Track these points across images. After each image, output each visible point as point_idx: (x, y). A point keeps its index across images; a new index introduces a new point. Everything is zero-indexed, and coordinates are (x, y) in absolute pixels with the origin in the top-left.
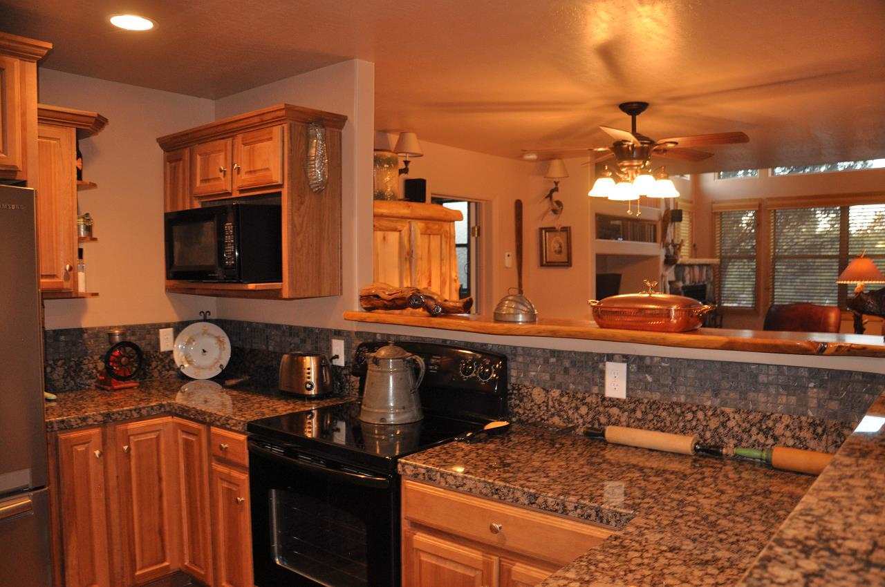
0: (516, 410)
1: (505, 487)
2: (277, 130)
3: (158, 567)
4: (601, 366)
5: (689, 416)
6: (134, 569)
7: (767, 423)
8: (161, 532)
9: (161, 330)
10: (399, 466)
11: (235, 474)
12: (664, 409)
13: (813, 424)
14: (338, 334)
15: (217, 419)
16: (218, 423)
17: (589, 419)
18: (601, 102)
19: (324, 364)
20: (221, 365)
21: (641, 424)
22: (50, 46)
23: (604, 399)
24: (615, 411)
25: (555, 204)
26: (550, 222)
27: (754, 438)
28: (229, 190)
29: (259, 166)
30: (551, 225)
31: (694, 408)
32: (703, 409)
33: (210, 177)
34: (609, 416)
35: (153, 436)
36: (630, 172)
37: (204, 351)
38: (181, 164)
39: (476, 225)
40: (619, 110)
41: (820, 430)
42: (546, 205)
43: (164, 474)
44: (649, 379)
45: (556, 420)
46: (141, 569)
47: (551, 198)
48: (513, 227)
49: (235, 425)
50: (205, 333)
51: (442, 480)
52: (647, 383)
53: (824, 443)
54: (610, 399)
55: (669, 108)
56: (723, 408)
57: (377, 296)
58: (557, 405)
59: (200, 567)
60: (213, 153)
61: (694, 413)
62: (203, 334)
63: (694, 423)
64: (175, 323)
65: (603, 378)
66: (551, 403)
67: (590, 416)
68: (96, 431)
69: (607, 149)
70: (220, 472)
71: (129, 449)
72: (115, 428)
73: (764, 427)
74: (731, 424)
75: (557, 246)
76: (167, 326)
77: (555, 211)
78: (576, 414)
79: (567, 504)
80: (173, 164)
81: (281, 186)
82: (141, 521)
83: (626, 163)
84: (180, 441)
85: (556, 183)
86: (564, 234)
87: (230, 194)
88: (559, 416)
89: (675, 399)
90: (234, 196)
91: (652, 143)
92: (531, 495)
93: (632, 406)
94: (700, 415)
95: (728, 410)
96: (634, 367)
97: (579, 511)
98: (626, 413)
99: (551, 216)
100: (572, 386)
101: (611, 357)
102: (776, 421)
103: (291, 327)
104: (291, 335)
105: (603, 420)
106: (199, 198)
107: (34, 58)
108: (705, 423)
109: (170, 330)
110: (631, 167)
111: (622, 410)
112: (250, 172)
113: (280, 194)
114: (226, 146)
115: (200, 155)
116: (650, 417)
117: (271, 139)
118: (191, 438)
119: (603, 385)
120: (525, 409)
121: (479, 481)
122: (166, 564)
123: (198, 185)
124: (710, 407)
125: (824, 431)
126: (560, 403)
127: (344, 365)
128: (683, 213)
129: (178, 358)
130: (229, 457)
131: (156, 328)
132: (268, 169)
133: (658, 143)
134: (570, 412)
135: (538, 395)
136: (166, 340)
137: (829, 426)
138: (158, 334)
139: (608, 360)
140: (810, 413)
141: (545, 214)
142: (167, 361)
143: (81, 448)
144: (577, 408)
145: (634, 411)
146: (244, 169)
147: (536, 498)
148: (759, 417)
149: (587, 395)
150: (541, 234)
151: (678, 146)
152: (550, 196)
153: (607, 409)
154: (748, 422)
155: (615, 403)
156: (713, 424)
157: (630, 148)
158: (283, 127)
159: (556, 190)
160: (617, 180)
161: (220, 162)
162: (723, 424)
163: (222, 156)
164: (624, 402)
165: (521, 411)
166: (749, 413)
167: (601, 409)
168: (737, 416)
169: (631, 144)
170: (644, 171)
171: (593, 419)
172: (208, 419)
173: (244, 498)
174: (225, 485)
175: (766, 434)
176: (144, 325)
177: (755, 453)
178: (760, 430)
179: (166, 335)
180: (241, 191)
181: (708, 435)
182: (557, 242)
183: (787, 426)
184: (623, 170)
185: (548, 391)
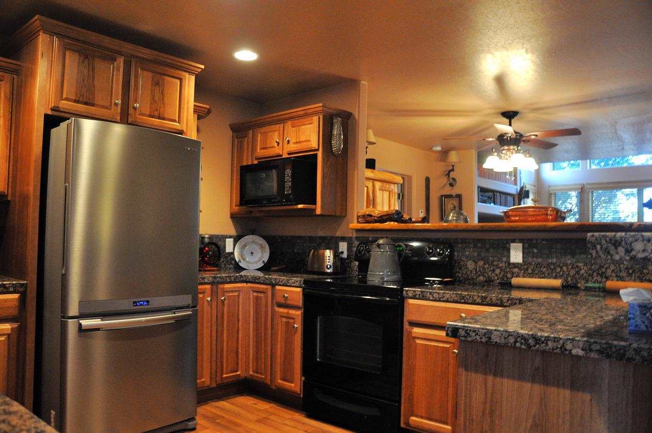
0: (457, 274)
1: (468, 295)
2: (315, 118)
3: (234, 374)
4: (508, 246)
5: (559, 270)
6: (222, 374)
7: (602, 269)
8: (237, 352)
9: (227, 239)
10: (404, 292)
11: (292, 312)
12: (544, 267)
13: (627, 269)
14: (343, 239)
15: (280, 281)
16: (281, 283)
17: (501, 276)
18: (492, 111)
19: (337, 255)
20: (263, 261)
21: (532, 275)
22: (203, 67)
23: (509, 264)
24: (516, 270)
25: (451, 180)
26: (448, 191)
27: (595, 279)
28: (281, 154)
29: (303, 138)
30: (448, 193)
31: (561, 265)
32: (566, 265)
33: (267, 146)
34: (513, 273)
35: (236, 294)
36: (508, 153)
37: (252, 253)
38: (246, 140)
39: (401, 192)
40: (501, 116)
41: (631, 271)
42: (444, 180)
43: (240, 318)
44: (535, 251)
45: (481, 278)
46: (225, 374)
47: (449, 176)
48: (424, 193)
49: (294, 283)
50: (254, 242)
51: (431, 296)
52: (534, 253)
53: (633, 278)
54: (513, 263)
55: (531, 116)
56: (577, 264)
57: (370, 216)
58: (481, 270)
59: (262, 374)
60: (269, 132)
61: (561, 268)
62: (252, 243)
63: (561, 273)
64: (234, 236)
65: (509, 252)
66: (478, 269)
67: (502, 274)
68: (208, 287)
69: (494, 139)
70: (281, 312)
71: (225, 299)
72: (217, 286)
73: (600, 272)
74: (582, 272)
75: (452, 206)
76: (230, 237)
77: (451, 185)
78: (493, 274)
79: (503, 299)
80: (240, 140)
81: (318, 150)
82: (227, 344)
83: (506, 148)
84: (252, 297)
85: (453, 166)
86: (458, 199)
87: (281, 156)
88: (483, 276)
89: (550, 261)
90: (284, 157)
91: (521, 136)
92: (482, 297)
93: (526, 267)
94: (565, 268)
95: (580, 265)
96: (527, 245)
97: (510, 302)
98: (522, 271)
99: (448, 188)
100: (491, 259)
101: (514, 241)
102: (607, 268)
103: (310, 237)
104: (310, 242)
105: (509, 276)
106: (258, 159)
107: (195, 73)
108: (567, 273)
109: (232, 240)
110: (509, 150)
111: (520, 269)
112: (297, 143)
113: (316, 155)
114: (279, 128)
115: (260, 134)
116: (537, 272)
117: (312, 123)
118: (260, 295)
119: (509, 257)
120: (462, 273)
121: (453, 294)
122: (238, 373)
123: (258, 151)
124: (570, 263)
125: (633, 271)
126: (484, 268)
127: (346, 257)
128: (530, 193)
129: (237, 256)
130: (289, 302)
131: (224, 238)
132: (309, 141)
133: (526, 135)
134: (490, 273)
135: (470, 265)
136: (229, 245)
137: (636, 269)
138: (225, 241)
139: (512, 242)
140: (625, 263)
141: (444, 186)
142: (229, 259)
143: (201, 296)
144: (494, 271)
145: (527, 269)
146: (293, 140)
147: (486, 298)
148: (597, 267)
149: (499, 263)
150: (442, 198)
151: (537, 138)
152: (448, 174)
153: (511, 270)
154: (591, 270)
155: (516, 265)
156: (572, 272)
157: (509, 138)
158: (319, 117)
159: (453, 170)
160: (500, 157)
161: (276, 137)
162: (578, 273)
163: (276, 134)
164: (521, 264)
165: (460, 275)
166: (592, 265)
167: (508, 270)
168: (585, 268)
169: (510, 135)
170: (518, 151)
171: (503, 276)
172: (274, 282)
173: (298, 325)
174: (284, 320)
175: (601, 276)
176: (218, 235)
177: (597, 285)
178: (598, 274)
179: (229, 243)
180: (289, 154)
181: (569, 279)
182: (453, 204)
183: (613, 271)
184: (504, 152)
185: (476, 263)
